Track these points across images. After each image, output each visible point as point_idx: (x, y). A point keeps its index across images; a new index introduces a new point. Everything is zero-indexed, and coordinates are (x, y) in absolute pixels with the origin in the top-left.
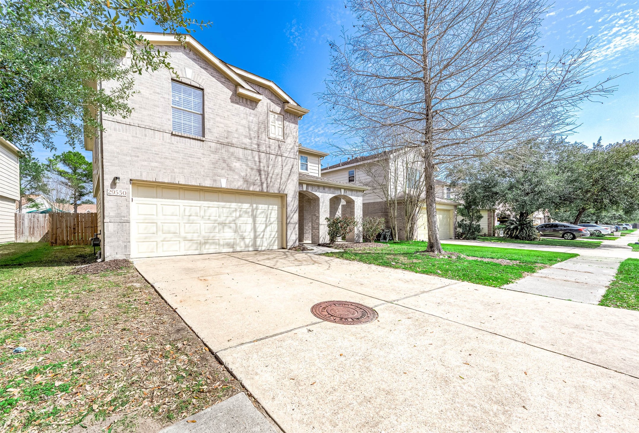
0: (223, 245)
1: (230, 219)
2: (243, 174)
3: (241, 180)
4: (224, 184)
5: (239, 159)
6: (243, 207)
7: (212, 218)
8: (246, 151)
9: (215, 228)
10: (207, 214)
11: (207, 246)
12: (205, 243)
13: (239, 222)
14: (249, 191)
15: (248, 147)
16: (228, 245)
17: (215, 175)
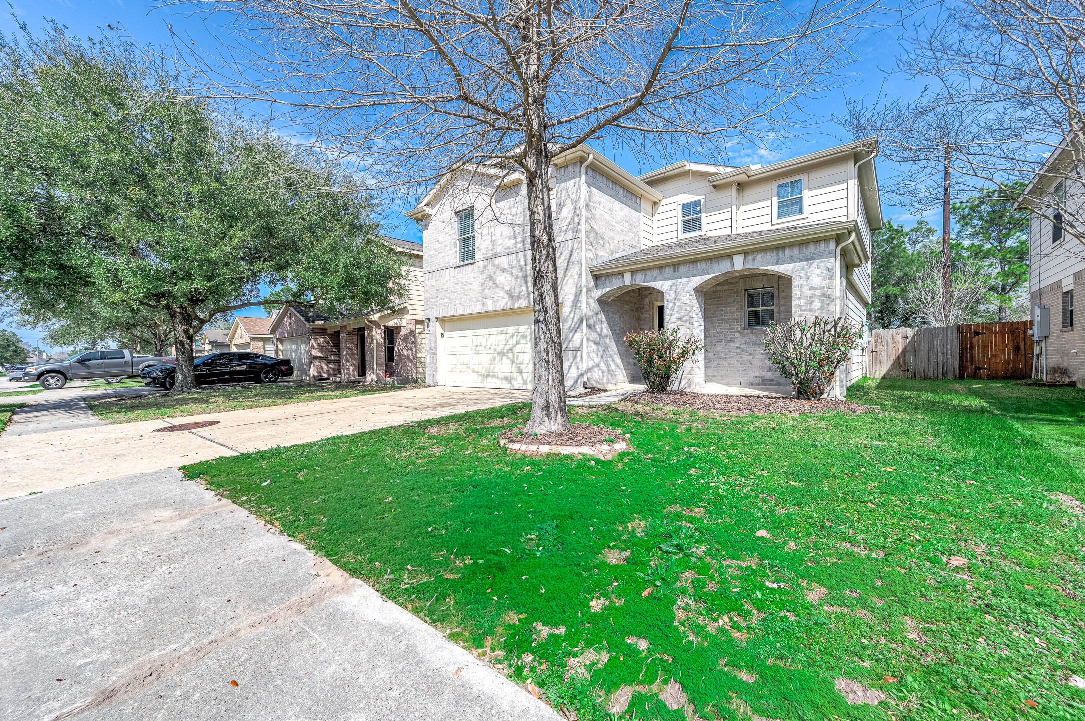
0: (502, 379)
1: (508, 347)
2: (508, 288)
3: (506, 296)
4: (490, 307)
5: (504, 270)
6: (520, 331)
7: (493, 347)
8: (511, 257)
9: (495, 358)
10: (489, 343)
11: (489, 379)
12: (488, 376)
13: (516, 350)
14: (514, 309)
15: (512, 250)
16: (506, 378)
17: (484, 297)
